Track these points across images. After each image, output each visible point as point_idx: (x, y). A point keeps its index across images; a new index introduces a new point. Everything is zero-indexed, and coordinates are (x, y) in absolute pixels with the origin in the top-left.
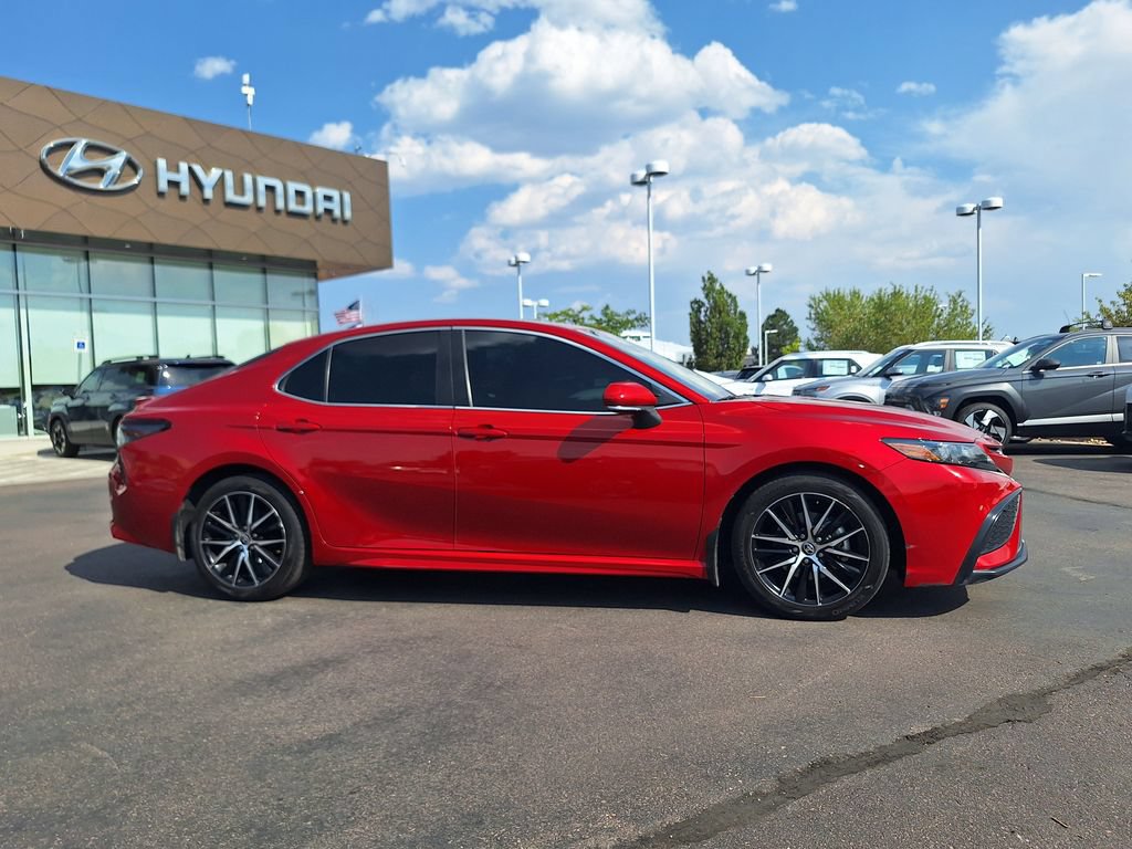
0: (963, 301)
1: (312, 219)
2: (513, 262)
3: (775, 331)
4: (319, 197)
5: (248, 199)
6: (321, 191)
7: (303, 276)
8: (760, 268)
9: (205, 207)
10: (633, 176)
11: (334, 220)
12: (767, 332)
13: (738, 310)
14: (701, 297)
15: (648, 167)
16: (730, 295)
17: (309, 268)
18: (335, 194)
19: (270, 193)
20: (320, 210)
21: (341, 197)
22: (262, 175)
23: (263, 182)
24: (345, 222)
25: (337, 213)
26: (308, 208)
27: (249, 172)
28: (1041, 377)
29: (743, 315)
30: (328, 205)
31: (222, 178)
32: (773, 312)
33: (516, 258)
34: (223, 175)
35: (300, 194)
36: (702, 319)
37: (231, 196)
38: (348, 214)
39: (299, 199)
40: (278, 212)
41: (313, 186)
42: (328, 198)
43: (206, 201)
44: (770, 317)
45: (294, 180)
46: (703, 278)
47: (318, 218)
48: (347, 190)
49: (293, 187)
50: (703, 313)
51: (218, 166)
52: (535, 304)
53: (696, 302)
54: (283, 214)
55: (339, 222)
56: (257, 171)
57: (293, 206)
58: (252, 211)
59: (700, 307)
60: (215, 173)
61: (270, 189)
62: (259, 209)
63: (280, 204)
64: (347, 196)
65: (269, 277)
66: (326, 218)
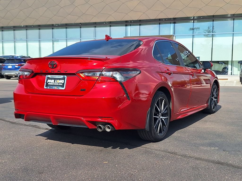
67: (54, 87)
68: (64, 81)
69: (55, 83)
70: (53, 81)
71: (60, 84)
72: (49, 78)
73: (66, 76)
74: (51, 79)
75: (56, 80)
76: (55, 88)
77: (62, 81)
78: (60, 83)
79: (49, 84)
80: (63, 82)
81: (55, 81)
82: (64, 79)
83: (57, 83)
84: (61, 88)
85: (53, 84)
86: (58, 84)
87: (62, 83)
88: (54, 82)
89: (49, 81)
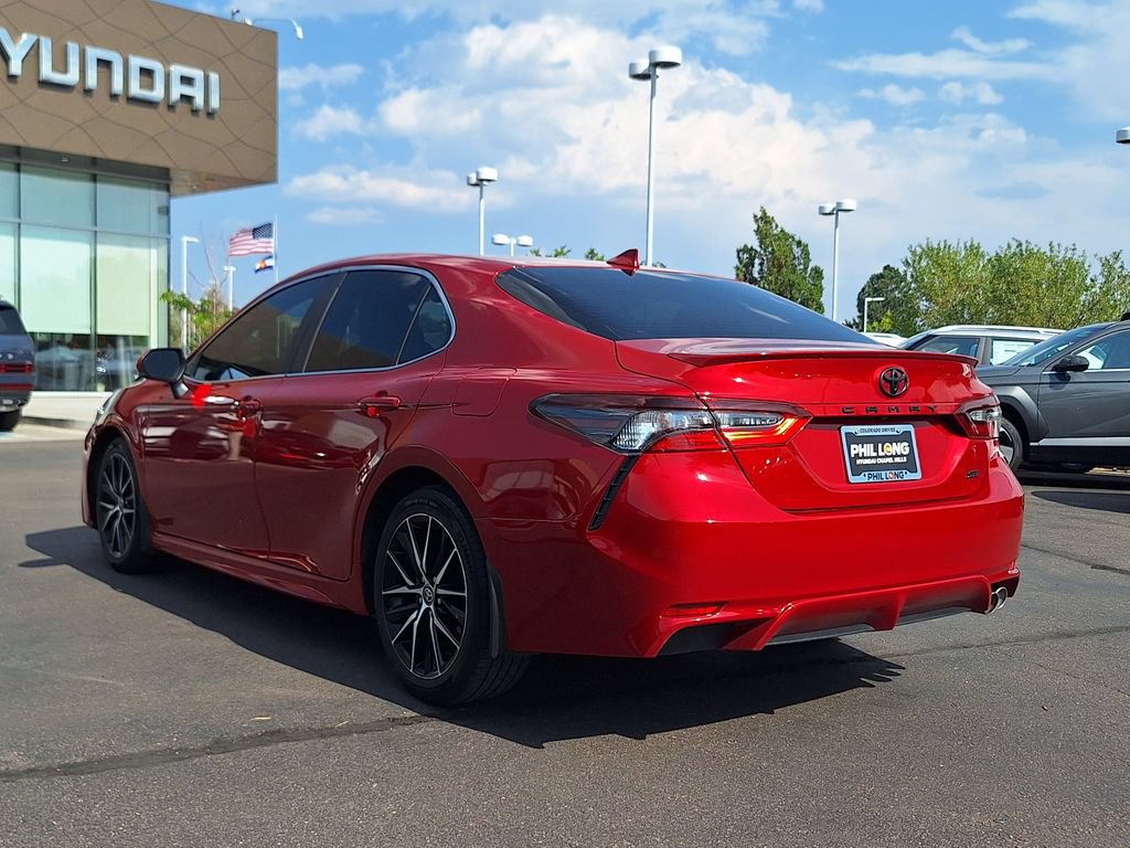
0: (1122, 267)
1: (163, 109)
2: (474, 181)
3: (882, 299)
4: (176, 79)
5: (72, 77)
6: (178, 70)
7: (149, 187)
8: (839, 204)
9: (11, 86)
10: (632, 66)
11: (195, 112)
12: (867, 300)
13: (811, 265)
14: (754, 243)
15: (652, 54)
16: (799, 243)
17: (159, 178)
18: (197, 74)
19: (104, 70)
20: (175, 96)
21: (207, 79)
22: (94, 45)
23: (93, 53)
24: (210, 114)
25: (199, 102)
26: (157, 93)
27: (75, 40)
28: (1066, 379)
29: (818, 273)
30: (187, 90)
31: (36, 47)
32: (880, 270)
33: (478, 173)
34: (38, 40)
35: (147, 73)
36: (756, 275)
37: (47, 71)
38: (215, 103)
39: (146, 79)
40: (114, 97)
41: (166, 62)
42: (187, 80)
43: (12, 78)
44: (876, 278)
45: (137, 53)
46: (755, 216)
47: (171, 107)
48: (215, 70)
49: (136, 62)
50: (757, 268)
51: (30, 30)
52: (514, 241)
53: (746, 249)
54: (122, 100)
55: (202, 115)
56: (86, 39)
57: (135, 89)
58: (76, 96)
59: (752, 259)
60: (26, 39)
61: (105, 64)
62: (88, 92)
63: (118, 86)
64: (214, 77)
65: (99, 185)
66: (183, 108)
67: (883, 473)
68: (911, 446)
69: (878, 457)
70: (868, 449)
71: (897, 460)
72: (853, 439)
73: (910, 428)
74: (863, 440)
75: (880, 445)
76: (888, 476)
77: (901, 448)
78: (897, 456)
79: (859, 462)
80: (907, 449)
81: (876, 450)
82: (905, 437)
83: (886, 456)
84: (909, 476)
85: (873, 461)
86: (890, 460)
87: (902, 455)
88: (875, 454)
89: (856, 449)
